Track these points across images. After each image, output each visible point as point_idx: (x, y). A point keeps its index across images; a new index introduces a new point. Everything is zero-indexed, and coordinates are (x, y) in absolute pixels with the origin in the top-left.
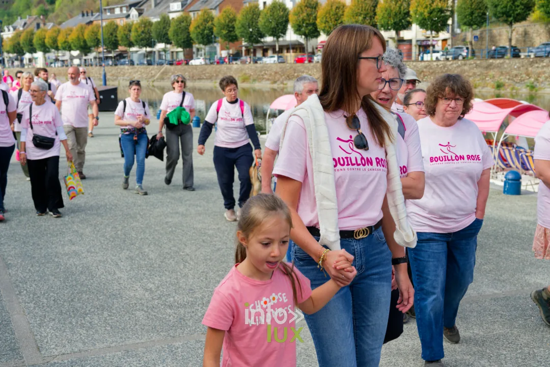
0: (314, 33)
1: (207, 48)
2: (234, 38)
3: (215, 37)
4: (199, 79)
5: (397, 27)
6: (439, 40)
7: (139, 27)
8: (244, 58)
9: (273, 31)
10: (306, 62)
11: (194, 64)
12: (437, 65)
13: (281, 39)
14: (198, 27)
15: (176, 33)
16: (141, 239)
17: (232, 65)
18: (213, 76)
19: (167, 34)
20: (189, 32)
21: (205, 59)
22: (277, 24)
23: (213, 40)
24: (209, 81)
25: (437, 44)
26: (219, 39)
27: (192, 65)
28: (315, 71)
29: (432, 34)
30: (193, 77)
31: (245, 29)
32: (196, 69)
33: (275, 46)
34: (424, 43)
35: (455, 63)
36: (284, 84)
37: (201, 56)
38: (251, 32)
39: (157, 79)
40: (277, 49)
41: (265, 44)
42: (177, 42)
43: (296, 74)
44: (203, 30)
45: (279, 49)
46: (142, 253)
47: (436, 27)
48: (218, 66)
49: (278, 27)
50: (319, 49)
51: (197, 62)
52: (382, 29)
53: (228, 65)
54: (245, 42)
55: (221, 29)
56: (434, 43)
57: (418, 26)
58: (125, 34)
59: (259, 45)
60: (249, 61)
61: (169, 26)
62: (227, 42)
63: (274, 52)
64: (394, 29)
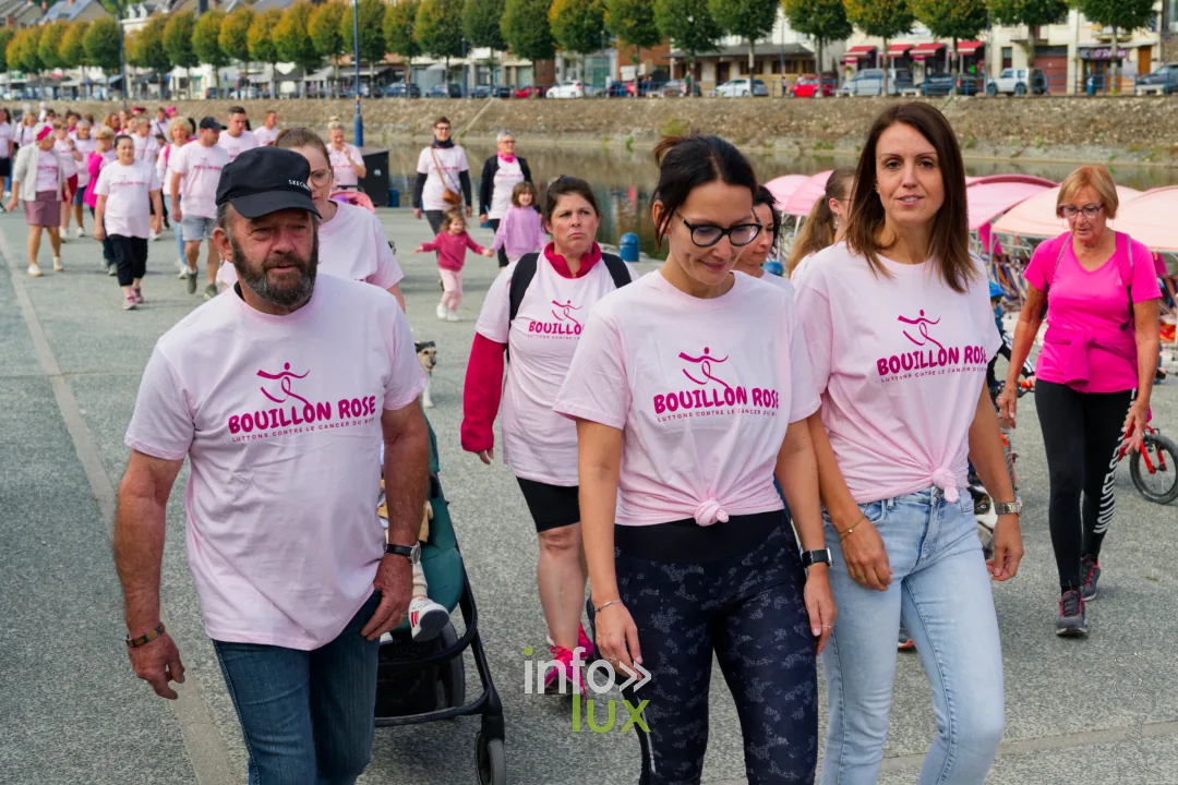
0: (840, 29)
1: (589, 61)
2: (652, 37)
3: (607, 34)
4: (567, 131)
5: (1033, 15)
6: (1130, 49)
7: (433, 10)
8: (672, 84)
9: (742, 23)
10: (818, 95)
11: (556, 95)
12: (1127, 106)
13: (760, 41)
14: (569, 10)
15: (518, 25)
16: (475, 530)
17: (645, 100)
18: (600, 124)
19: (498, 27)
20: (547, 24)
21: (583, 85)
22: (752, 8)
23: (604, 42)
24: (592, 135)
25: (1127, 56)
26: (616, 40)
27: (553, 99)
28: (839, 115)
29: (1115, 32)
30: (555, 126)
31: (678, 16)
32: (563, 108)
33: (747, 56)
34: (1097, 55)
35: (1172, 103)
36: (765, 146)
37: (574, 78)
38: (692, 24)
39: (472, 129)
40: (751, 65)
41: (724, 53)
42: (520, 45)
43: (793, 123)
44: (581, 19)
45: (755, 63)
46: (479, 567)
47: (1125, 16)
48: (614, 101)
49: (754, 13)
50: (848, 64)
51: (563, 91)
52: (998, 20)
53: (636, 101)
54: (676, 47)
55: (621, 17)
56: (1120, 54)
57: (1082, 15)
58: (400, 26)
59: (709, 53)
60: (684, 89)
61: (503, 9)
62: (634, 46)
63: (744, 69)
64: (1025, 23)
